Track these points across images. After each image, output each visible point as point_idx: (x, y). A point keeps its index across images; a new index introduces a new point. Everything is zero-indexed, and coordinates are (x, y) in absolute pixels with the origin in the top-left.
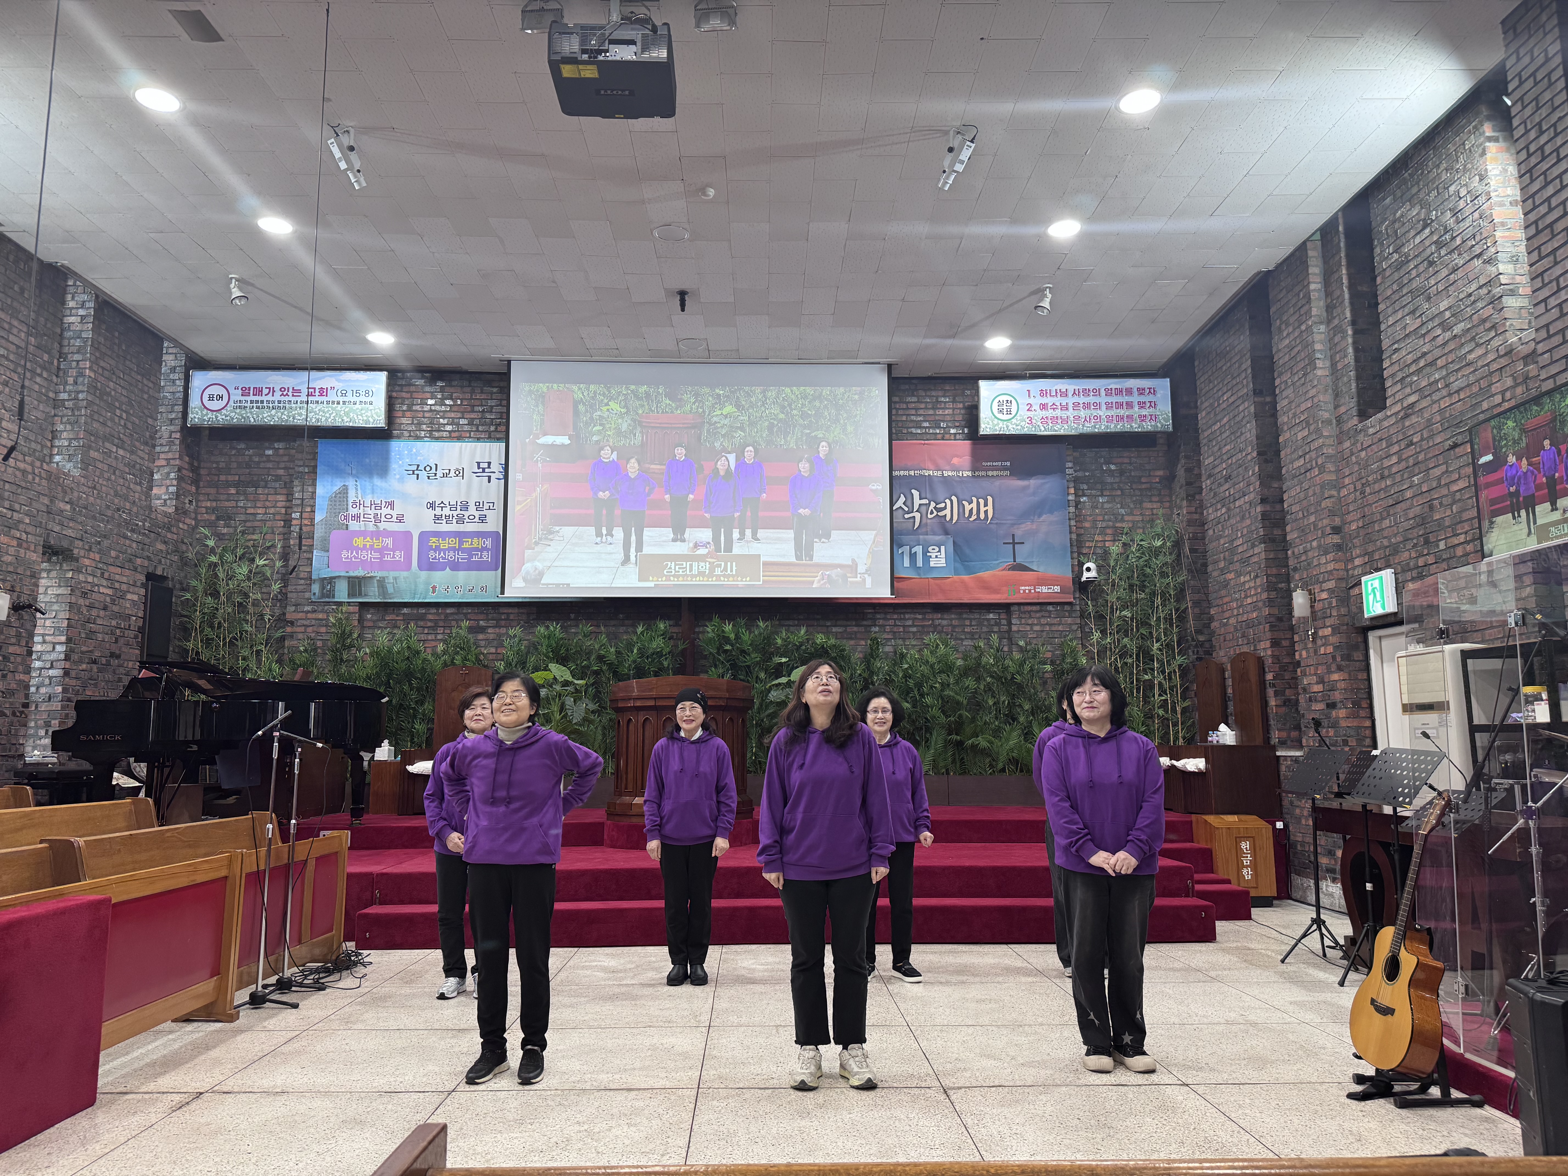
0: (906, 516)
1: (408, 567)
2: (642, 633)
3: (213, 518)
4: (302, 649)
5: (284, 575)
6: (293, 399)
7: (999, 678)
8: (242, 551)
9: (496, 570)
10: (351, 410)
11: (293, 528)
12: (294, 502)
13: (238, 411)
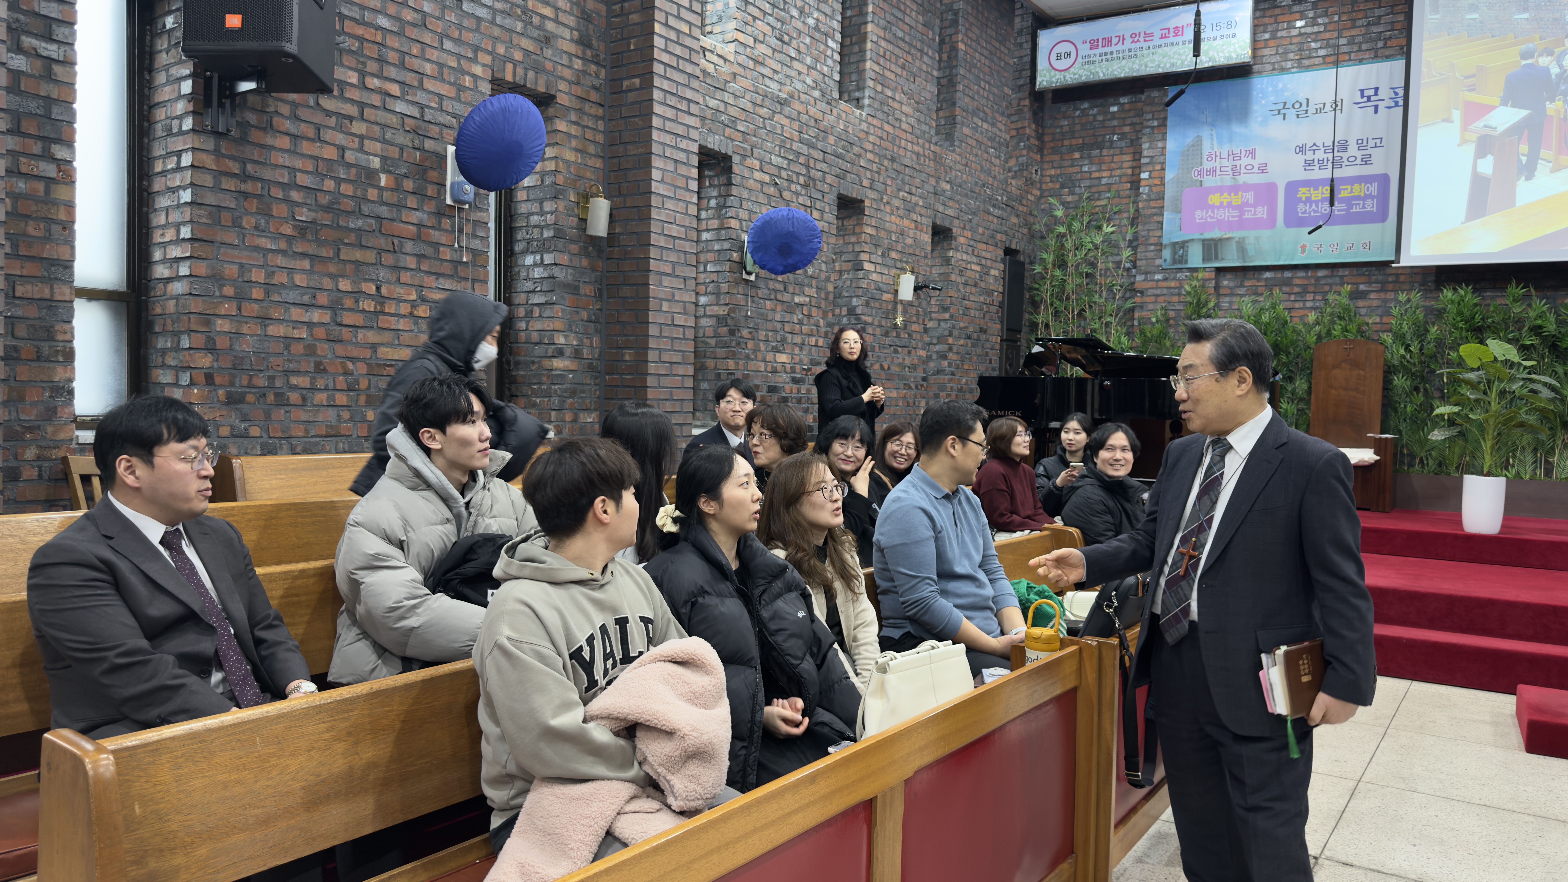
1: (1272, 225)
3: (1058, 186)
4: (1154, 320)
5: (1133, 242)
6: (1145, 45)
8: (1089, 219)
9: (1385, 223)
10: (1211, 48)
11: (1141, 190)
12: (1144, 161)
13: (1086, 67)
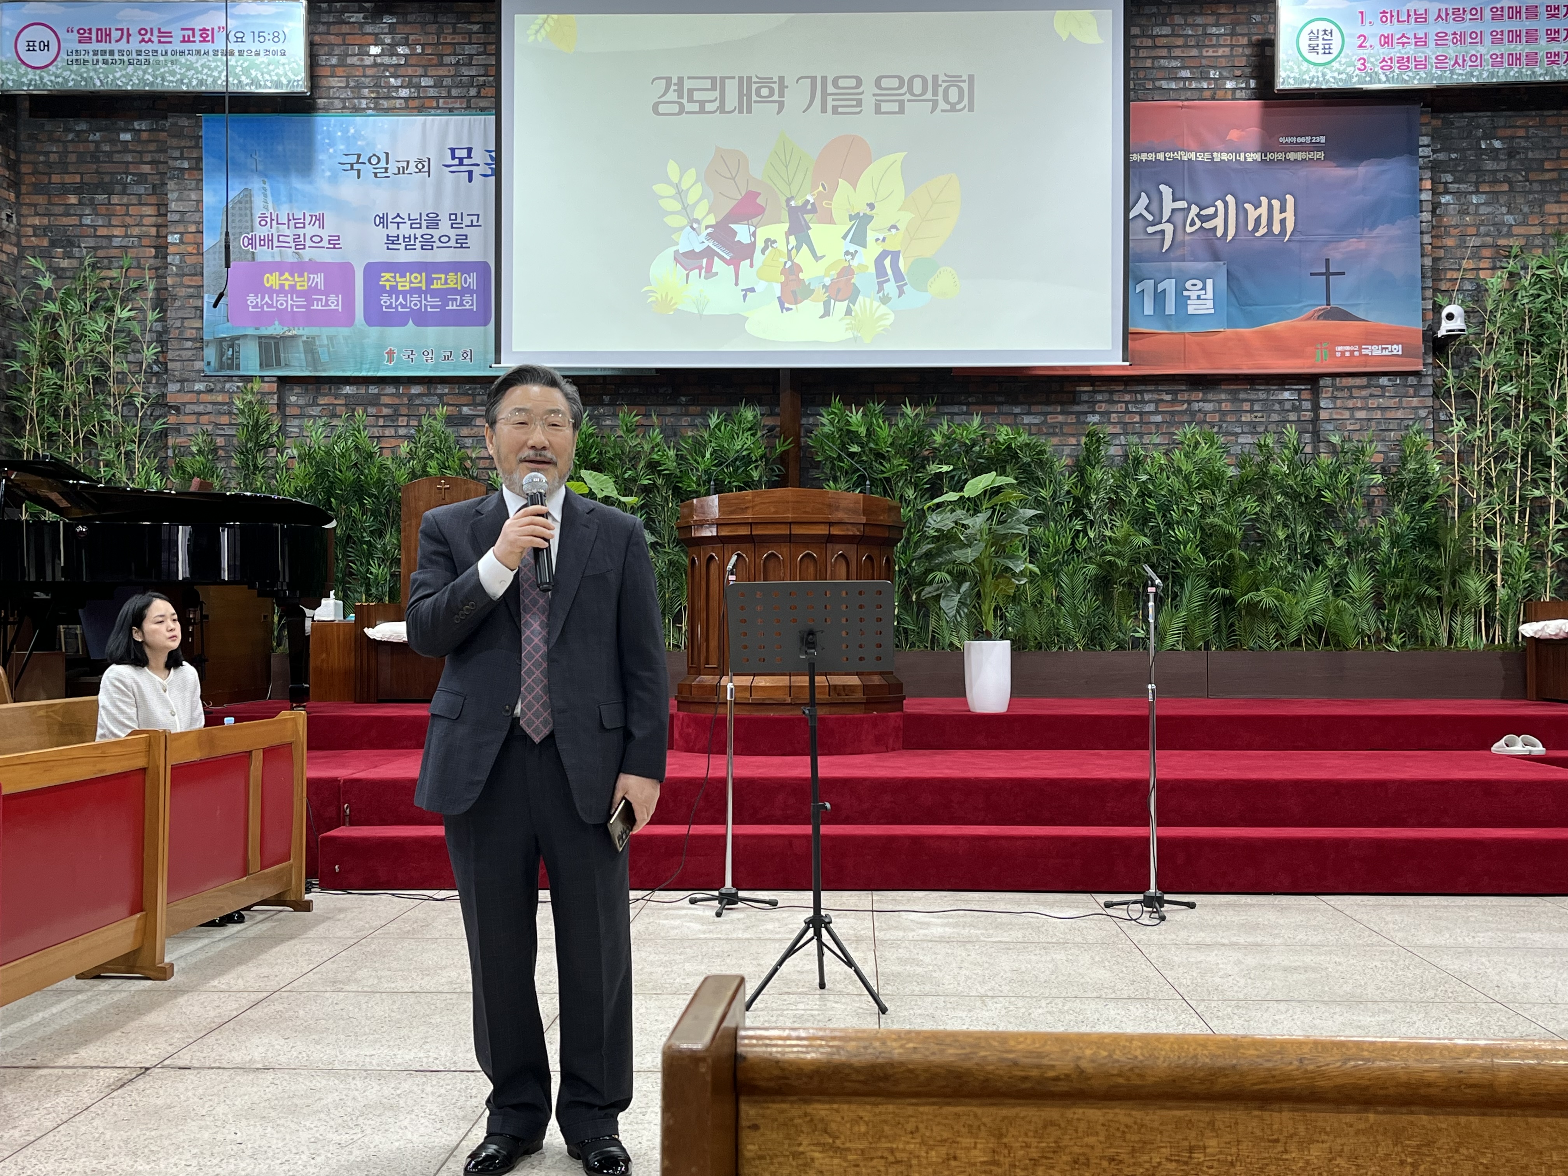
0: (1150, 230)
1: (349, 321)
2: (718, 426)
3: (45, 242)
4: (194, 449)
5: (160, 334)
6: (161, 48)
7: (1294, 496)
8: (94, 296)
9: (486, 323)
10: (252, 66)
11: (170, 259)
12: (170, 217)
13: (75, 67)
